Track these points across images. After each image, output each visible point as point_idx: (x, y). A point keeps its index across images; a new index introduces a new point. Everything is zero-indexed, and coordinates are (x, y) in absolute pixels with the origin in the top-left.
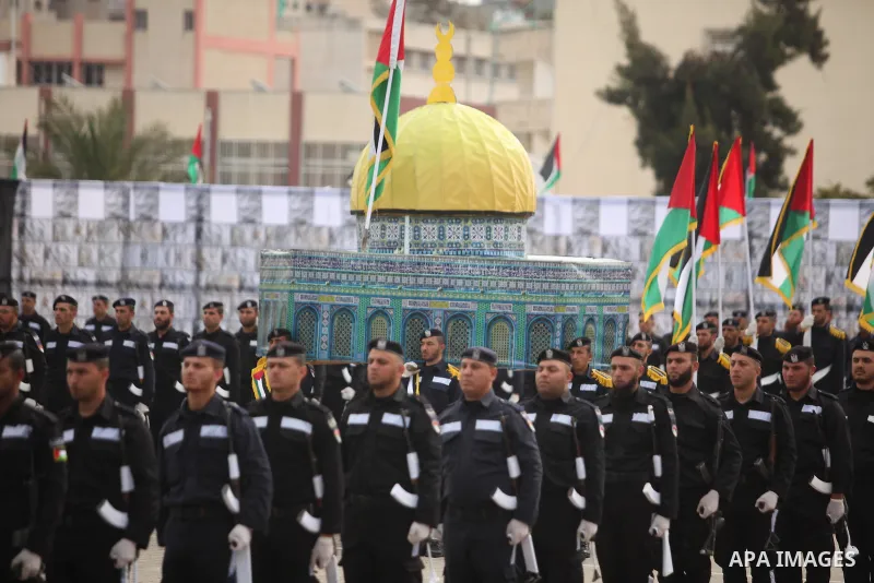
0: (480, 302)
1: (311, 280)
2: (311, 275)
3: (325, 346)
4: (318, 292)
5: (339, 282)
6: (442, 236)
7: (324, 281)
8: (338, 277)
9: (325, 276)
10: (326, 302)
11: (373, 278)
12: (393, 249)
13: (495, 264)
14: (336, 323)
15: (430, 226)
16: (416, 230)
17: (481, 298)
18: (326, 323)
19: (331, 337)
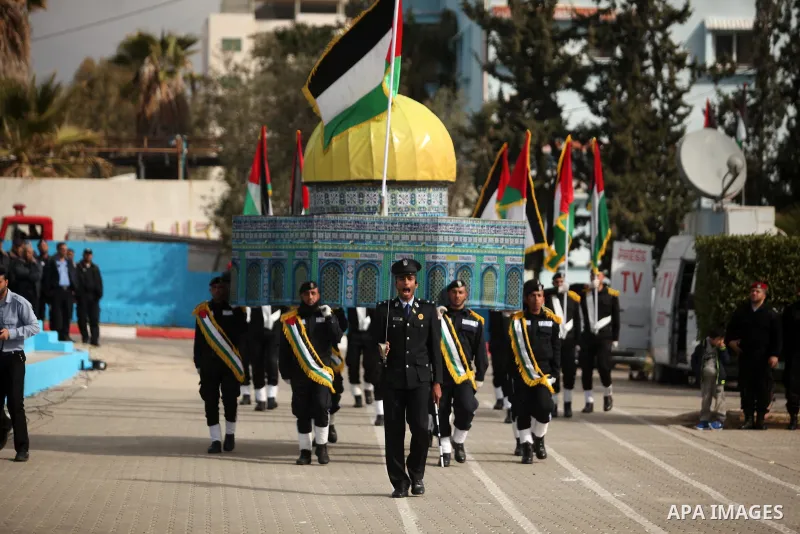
0: (477, 255)
1: (334, 240)
2: (335, 236)
3: (349, 295)
4: (343, 250)
5: (363, 241)
6: (413, 202)
7: (349, 240)
8: (362, 237)
9: (349, 236)
10: (350, 259)
11: (397, 237)
12: (373, 213)
13: (486, 224)
14: (360, 276)
15: (404, 193)
16: (393, 197)
17: (478, 252)
18: (351, 276)
19: (356, 288)
